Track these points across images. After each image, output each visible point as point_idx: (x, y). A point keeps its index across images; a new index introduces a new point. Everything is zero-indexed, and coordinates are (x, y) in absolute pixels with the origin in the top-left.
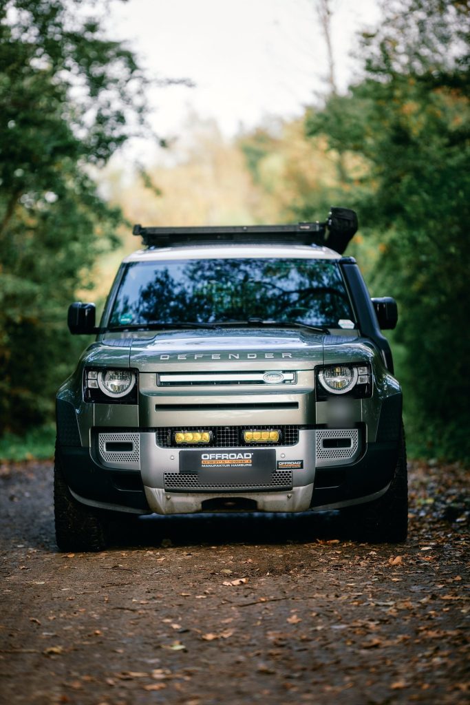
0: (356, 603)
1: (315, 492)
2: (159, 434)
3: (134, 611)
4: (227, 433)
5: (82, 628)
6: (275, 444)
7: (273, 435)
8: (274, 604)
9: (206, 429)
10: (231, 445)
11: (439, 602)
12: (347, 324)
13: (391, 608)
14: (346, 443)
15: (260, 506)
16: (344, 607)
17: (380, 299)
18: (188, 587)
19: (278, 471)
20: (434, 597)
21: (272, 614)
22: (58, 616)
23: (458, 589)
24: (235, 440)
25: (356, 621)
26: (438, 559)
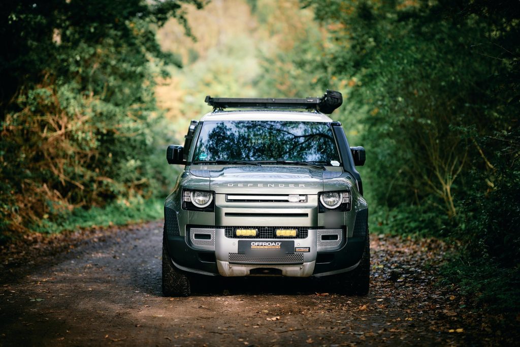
0: (343, 333)
1: (316, 266)
2: (226, 230)
3: (221, 334)
4: (266, 230)
5: (195, 343)
6: (294, 238)
7: (293, 233)
8: (297, 332)
9: (254, 228)
10: (269, 238)
11: (388, 333)
12: (335, 163)
13: (362, 336)
14: (335, 237)
15: (284, 273)
16: (336, 335)
17: (355, 148)
18: (247, 320)
19: (295, 253)
20: (385, 330)
21: (297, 338)
22: (180, 336)
23: (399, 325)
24: (271, 235)
25: (343, 343)
26: (387, 307)
